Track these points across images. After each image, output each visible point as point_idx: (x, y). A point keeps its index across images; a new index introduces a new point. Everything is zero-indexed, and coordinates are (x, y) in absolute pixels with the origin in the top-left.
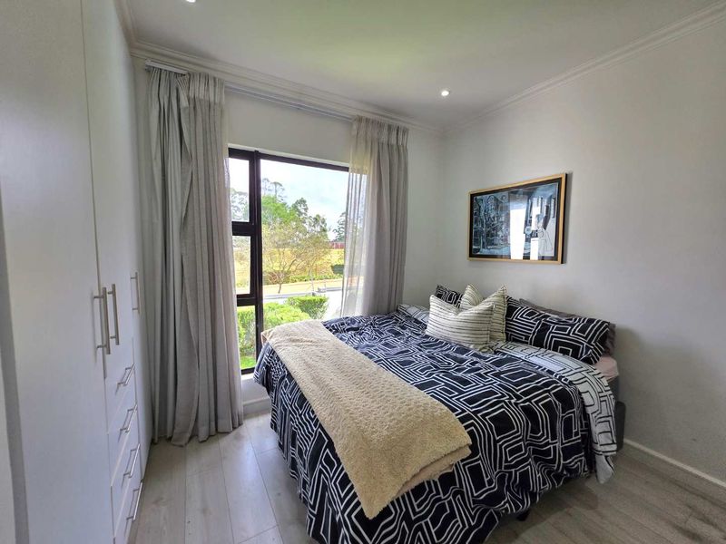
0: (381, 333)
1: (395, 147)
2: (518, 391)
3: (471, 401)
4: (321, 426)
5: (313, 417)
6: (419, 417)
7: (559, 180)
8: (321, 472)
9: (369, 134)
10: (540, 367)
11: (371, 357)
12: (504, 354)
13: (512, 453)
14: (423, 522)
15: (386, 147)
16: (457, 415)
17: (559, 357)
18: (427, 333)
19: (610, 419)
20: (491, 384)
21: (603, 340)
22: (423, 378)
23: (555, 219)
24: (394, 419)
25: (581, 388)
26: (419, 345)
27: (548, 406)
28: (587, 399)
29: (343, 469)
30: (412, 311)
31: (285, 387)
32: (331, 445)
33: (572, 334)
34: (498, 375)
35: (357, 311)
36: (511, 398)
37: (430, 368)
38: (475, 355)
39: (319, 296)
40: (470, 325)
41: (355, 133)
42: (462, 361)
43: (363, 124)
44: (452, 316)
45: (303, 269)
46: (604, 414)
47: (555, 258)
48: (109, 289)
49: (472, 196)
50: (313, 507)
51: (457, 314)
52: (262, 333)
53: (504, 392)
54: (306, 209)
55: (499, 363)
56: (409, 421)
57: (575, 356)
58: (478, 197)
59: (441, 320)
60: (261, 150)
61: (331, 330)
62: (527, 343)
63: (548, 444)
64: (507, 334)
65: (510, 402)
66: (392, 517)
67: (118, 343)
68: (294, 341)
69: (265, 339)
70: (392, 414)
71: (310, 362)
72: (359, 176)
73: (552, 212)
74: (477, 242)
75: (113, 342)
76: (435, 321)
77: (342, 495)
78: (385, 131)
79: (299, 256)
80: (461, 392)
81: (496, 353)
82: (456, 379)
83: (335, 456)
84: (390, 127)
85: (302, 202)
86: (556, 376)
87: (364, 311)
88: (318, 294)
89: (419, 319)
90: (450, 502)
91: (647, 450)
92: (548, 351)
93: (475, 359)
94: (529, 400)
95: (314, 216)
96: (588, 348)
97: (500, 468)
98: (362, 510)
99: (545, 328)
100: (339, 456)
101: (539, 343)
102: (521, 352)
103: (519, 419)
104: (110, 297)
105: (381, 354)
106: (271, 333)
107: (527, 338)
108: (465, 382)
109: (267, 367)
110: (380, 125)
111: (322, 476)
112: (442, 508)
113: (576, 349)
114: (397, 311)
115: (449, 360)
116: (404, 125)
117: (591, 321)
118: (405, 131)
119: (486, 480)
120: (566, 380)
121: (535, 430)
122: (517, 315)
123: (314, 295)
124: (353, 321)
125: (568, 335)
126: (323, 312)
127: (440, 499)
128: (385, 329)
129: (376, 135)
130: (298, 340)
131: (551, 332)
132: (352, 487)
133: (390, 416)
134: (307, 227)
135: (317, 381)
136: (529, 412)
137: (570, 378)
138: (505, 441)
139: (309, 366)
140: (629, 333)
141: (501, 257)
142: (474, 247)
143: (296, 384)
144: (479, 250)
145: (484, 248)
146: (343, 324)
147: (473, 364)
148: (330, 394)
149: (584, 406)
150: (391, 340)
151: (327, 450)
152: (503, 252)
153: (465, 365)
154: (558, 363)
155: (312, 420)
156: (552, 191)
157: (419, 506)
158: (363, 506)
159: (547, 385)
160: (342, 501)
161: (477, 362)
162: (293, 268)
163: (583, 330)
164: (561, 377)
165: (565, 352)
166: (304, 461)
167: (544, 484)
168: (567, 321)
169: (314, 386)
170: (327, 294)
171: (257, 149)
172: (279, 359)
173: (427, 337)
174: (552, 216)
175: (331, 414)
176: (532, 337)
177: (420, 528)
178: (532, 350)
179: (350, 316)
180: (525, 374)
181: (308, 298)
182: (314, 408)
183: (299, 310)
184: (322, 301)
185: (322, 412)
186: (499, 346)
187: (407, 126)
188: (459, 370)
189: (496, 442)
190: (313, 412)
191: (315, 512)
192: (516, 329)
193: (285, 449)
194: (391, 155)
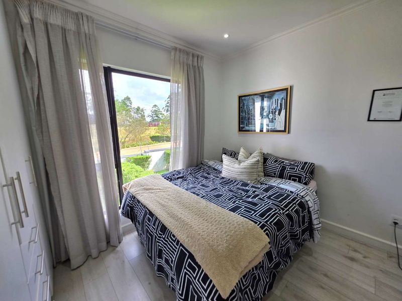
0: (197, 179)
1: (197, 67)
2: (282, 205)
3: (262, 215)
4: (181, 245)
5: (174, 239)
6: (241, 232)
7: (286, 89)
8: (186, 274)
9: (181, 58)
10: (286, 190)
11: (198, 195)
12: (266, 184)
13: (283, 239)
14: (247, 289)
15: (191, 67)
16: (258, 225)
17: (293, 183)
18: (223, 176)
19: (318, 212)
20: (268, 204)
21: (312, 173)
22: (232, 205)
23: (285, 110)
24: (228, 235)
25: (307, 198)
26: (221, 183)
27: (297, 211)
28: (310, 204)
29: (203, 271)
30: (211, 163)
31: (149, 222)
32: (191, 257)
33: (298, 171)
34: (269, 198)
35: (180, 166)
36: (280, 210)
37: (232, 198)
38: (252, 187)
39: (145, 155)
40: (248, 170)
41: (172, 57)
42: (247, 191)
43: (178, 52)
44: (237, 166)
45: (133, 140)
46: (316, 210)
47: (284, 131)
48: (15, 176)
49: (240, 97)
50: (182, 295)
51: (240, 165)
52: (123, 186)
53: (276, 207)
54: (131, 103)
55: (267, 190)
56: (237, 235)
57: (299, 181)
58: (243, 98)
59: (230, 168)
60: (112, 66)
61: (167, 179)
62: (275, 177)
63: (297, 230)
64: (264, 173)
65: (280, 213)
66: (235, 293)
67: (27, 216)
68: (147, 189)
69: (125, 189)
70: (226, 232)
71: (163, 203)
72: (177, 84)
73: (283, 106)
74: (243, 123)
75: (23, 215)
76: (227, 169)
77: (205, 287)
78: (191, 58)
79: (130, 132)
80: (255, 211)
81: (261, 184)
82: (249, 202)
83: (196, 264)
84: (193, 56)
85: (128, 99)
86: (295, 194)
87: (183, 166)
88: (144, 154)
89: (216, 168)
90: (258, 274)
91: (335, 224)
92: (287, 180)
93: (254, 189)
94: (288, 210)
95: (136, 107)
96: (306, 177)
97: (278, 248)
98: (219, 294)
99: (284, 168)
100: (199, 263)
101: (281, 176)
102: (275, 182)
103: (285, 221)
104: (16, 182)
105: (202, 192)
106: (130, 185)
107: (275, 174)
108: (255, 204)
109: (130, 207)
110: (188, 54)
111: (187, 276)
112: (255, 277)
113: (300, 178)
114: (202, 163)
115: (240, 191)
116: (201, 54)
117: (306, 163)
118: (202, 58)
119: (274, 257)
120: (300, 196)
121: (292, 226)
122: (269, 162)
123: (142, 155)
124: (179, 172)
125: (296, 171)
126: (149, 164)
127: (254, 273)
128: (199, 176)
129: (185, 60)
130: (150, 189)
131: (287, 170)
132: (211, 281)
133: (225, 233)
134: (133, 114)
135: (173, 216)
136: (289, 216)
137: (302, 194)
138: (281, 234)
139: (163, 206)
140: (320, 167)
141: (252, 131)
142: (241, 126)
143: (157, 218)
144: (244, 127)
145: (246, 126)
146: (174, 175)
147: (254, 192)
148: (184, 224)
149: (309, 208)
150: (204, 182)
151: (189, 260)
152: (253, 128)
153: (250, 193)
154: (293, 186)
155: (174, 241)
156: (283, 95)
157: (245, 281)
158: (220, 292)
159: (293, 200)
160: (206, 291)
161: (255, 191)
162: (127, 139)
163: (302, 168)
164: (298, 194)
165: (295, 180)
166: (171, 267)
167: (295, 250)
168: (294, 164)
169: (171, 220)
170: (150, 154)
171: (109, 65)
172: (139, 202)
173: (223, 178)
174: (283, 108)
175: (188, 237)
176: (278, 173)
177: (246, 293)
178: (279, 180)
179: (177, 169)
180: (281, 196)
181: (139, 157)
182: (174, 233)
183: (134, 165)
184: (147, 158)
185: (181, 236)
186: (262, 180)
187: (203, 55)
188: (248, 197)
189: (277, 236)
190: (174, 236)
191: (183, 298)
192: (269, 170)
193: (153, 259)
194: (195, 72)
